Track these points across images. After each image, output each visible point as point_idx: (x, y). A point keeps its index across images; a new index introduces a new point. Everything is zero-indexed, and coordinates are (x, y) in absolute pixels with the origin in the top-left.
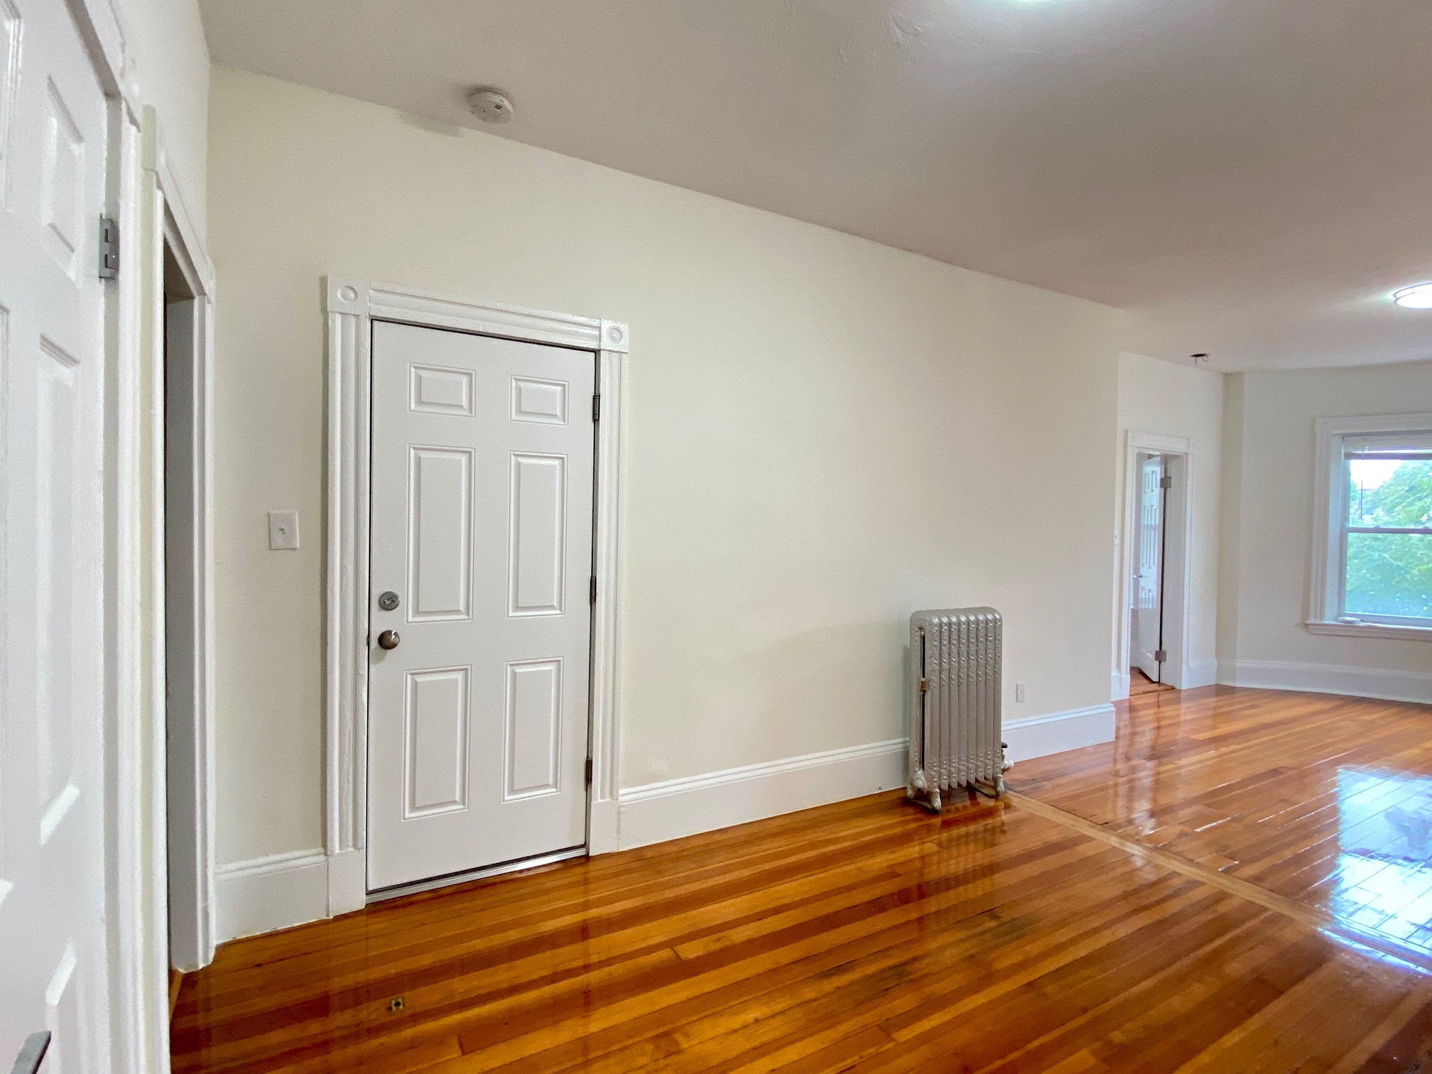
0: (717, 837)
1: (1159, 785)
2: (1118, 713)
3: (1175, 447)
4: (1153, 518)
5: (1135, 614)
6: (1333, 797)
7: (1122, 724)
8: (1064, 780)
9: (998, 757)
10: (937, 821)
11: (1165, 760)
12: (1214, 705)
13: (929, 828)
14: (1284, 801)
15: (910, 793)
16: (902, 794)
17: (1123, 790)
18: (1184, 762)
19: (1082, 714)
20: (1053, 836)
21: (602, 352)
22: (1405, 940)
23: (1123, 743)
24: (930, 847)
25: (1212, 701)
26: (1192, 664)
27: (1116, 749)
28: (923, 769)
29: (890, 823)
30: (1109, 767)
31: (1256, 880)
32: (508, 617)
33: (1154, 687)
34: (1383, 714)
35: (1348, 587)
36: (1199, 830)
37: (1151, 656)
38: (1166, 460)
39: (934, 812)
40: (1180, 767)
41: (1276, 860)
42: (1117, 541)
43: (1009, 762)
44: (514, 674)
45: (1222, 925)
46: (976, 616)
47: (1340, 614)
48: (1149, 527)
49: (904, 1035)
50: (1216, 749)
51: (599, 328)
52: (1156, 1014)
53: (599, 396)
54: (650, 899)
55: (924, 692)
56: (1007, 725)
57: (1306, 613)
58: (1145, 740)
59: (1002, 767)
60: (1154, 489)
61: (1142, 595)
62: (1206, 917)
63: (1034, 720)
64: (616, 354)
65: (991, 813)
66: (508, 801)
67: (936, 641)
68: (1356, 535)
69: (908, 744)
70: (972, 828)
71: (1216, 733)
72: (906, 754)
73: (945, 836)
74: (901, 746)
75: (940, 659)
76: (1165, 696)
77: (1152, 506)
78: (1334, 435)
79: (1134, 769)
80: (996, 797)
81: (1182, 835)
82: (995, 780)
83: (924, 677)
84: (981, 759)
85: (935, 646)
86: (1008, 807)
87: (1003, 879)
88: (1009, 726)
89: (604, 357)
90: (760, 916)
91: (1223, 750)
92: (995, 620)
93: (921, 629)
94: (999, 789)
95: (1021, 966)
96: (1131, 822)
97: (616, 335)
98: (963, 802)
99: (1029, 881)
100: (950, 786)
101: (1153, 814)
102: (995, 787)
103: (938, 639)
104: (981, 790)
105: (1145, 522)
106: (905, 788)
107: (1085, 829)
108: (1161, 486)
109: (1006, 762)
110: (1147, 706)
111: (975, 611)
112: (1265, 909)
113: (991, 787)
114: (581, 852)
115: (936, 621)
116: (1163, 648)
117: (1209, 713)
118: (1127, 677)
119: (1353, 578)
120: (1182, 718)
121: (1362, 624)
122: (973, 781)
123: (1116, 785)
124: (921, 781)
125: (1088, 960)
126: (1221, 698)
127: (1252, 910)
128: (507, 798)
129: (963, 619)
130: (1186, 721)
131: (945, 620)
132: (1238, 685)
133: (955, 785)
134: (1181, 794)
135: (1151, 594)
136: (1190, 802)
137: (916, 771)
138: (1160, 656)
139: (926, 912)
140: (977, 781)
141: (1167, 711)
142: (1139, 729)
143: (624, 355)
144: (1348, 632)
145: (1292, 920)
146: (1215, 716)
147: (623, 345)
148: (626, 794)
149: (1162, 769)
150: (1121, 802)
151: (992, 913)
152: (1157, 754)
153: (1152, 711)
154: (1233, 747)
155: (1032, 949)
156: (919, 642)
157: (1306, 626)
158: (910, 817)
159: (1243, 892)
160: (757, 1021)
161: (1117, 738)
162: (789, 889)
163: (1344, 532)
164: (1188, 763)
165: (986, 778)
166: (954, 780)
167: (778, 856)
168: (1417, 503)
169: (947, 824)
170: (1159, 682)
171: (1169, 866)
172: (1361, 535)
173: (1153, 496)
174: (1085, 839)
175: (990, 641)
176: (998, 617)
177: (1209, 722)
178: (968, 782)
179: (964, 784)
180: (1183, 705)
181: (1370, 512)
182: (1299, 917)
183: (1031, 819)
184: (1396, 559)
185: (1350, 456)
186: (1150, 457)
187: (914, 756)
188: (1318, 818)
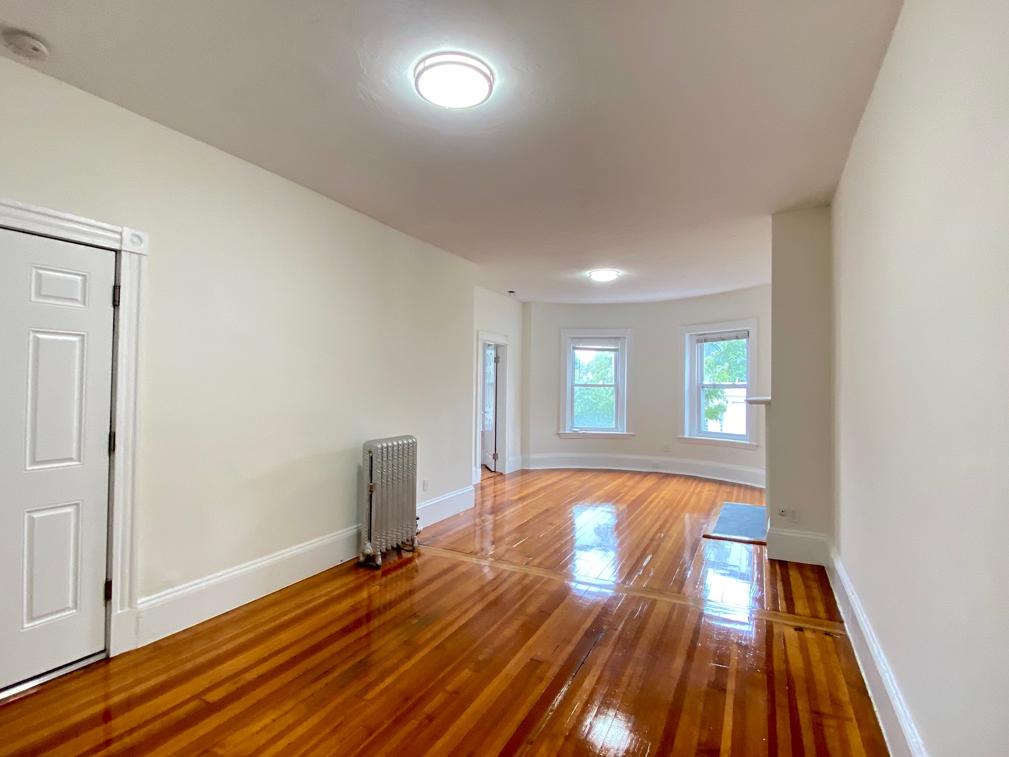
0: (224, 619)
1: (496, 526)
2: (476, 490)
3: (500, 340)
4: (492, 380)
5: (483, 433)
6: (572, 518)
7: (477, 497)
8: (451, 533)
9: (414, 526)
10: (379, 572)
11: (498, 513)
12: (520, 480)
13: (374, 578)
14: (551, 524)
15: (362, 559)
16: (356, 561)
17: (478, 533)
18: (507, 513)
19: (458, 494)
20: (445, 565)
21: (123, 254)
22: (597, 578)
23: (478, 508)
24: (375, 588)
25: (520, 478)
26: (510, 459)
27: (475, 511)
28: (371, 542)
29: (349, 580)
30: (472, 522)
31: (539, 565)
32: (26, 470)
33: (493, 474)
34: (590, 475)
35: (575, 414)
36: (514, 546)
37: (491, 457)
38: (497, 347)
39: (378, 567)
40: (505, 516)
41: (547, 553)
42: (474, 393)
43: (420, 528)
44: (32, 519)
45: (525, 589)
46: (403, 442)
47: (572, 427)
48: (489, 384)
49: (370, 695)
50: (522, 503)
51: (121, 234)
52: (497, 642)
53: (119, 287)
54: (174, 673)
55: (371, 491)
56: (420, 506)
57: (558, 428)
58: (489, 504)
59: (417, 532)
60: (491, 363)
61: (487, 423)
62: (520, 587)
63: (434, 501)
64: (135, 255)
65: (410, 560)
66: (27, 628)
67: (379, 459)
68: (578, 387)
69: (360, 528)
70: (400, 571)
71: (522, 495)
72: (359, 534)
73: (384, 579)
74: (356, 530)
75: (382, 470)
76: (499, 478)
77: (490, 373)
78: (569, 338)
79: (483, 521)
80: (413, 550)
81: (507, 550)
82: (413, 540)
83: (371, 482)
84: (405, 528)
85: (379, 462)
86: (419, 555)
87: (418, 596)
88: (421, 506)
89: (124, 256)
90: (265, 660)
91: (525, 503)
92: (413, 443)
93: (370, 452)
94: (415, 545)
95: (431, 639)
96: (482, 549)
97: (135, 240)
98: (394, 559)
99: (435, 593)
100: (387, 549)
101: (493, 543)
102: (412, 545)
103: (380, 458)
104: (405, 548)
105: (487, 381)
106: (358, 558)
107: (462, 558)
108: (495, 362)
109: (418, 528)
110: (490, 485)
111: (401, 438)
112: (543, 578)
113: (410, 545)
114: (103, 656)
115: (379, 446)
116: (497, 452)
117: (518, 485)
118: (479, 470)
119: (577, 409)
120: (506, 489)
121: (581, 432)
122: (400, 543)
123: (475, 531)
124: (369, 549)
125: (466, 625)
126: (524, 476)
127: (538, 580)
128: (26, 626)
129: (395, 443)
130: (508, 491)
131: (385, 445)
132: (531, 469)
133: (390, 548)
134: (507, 528)
135: (491, 422)
136: (510, 533)
137: (366, 544)
138: (495, 457)
139: (371, 629)
140: (403, 543)
141: (499, 486)
142: (486, 499)
143: (144, 257)
144: (576, 436)
145: (553, 579)
146: (521, 486)
147: (142, 248)
148: (142, 602)
149: (497, 518)
150: (477, 540)
151: (415, 615)
152: (495, 510)
153: (492, 488)
154: (528, 502)
155: (437, 628)
156: (369, 460)
157: (559, 434)
158: (361, 574)
159: (535, 572)
160: (274, 720)
161: (475, 505)
162: (285, 637)
163: (573, 385)
164: (509, 513)
165: (407, 540)
166: (389, 545)
167: (273, 619)
168: (600, 372)
169: (385, 574)
170: (495, 472)
171: (502, 567)
172: (580, 387)
173: (491, 368)
174: (463, 563)
175: (410, 456)
176: (415, 441)
177: (518, 489)
178: (397, 545)
179: (395, 546)
180: (507, 483)
181: (585, 374)
182: (556, 578)
183: (434, 558)
184: (594, 399)
185: (574, 348)
186: (489, 345)
187: (365, 535)
188: (566, 529)
